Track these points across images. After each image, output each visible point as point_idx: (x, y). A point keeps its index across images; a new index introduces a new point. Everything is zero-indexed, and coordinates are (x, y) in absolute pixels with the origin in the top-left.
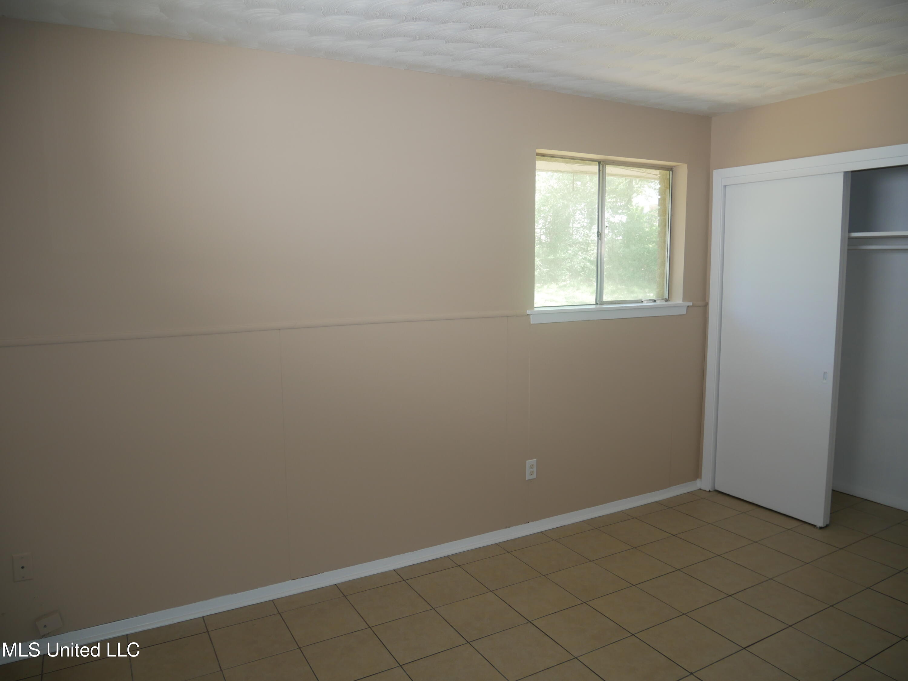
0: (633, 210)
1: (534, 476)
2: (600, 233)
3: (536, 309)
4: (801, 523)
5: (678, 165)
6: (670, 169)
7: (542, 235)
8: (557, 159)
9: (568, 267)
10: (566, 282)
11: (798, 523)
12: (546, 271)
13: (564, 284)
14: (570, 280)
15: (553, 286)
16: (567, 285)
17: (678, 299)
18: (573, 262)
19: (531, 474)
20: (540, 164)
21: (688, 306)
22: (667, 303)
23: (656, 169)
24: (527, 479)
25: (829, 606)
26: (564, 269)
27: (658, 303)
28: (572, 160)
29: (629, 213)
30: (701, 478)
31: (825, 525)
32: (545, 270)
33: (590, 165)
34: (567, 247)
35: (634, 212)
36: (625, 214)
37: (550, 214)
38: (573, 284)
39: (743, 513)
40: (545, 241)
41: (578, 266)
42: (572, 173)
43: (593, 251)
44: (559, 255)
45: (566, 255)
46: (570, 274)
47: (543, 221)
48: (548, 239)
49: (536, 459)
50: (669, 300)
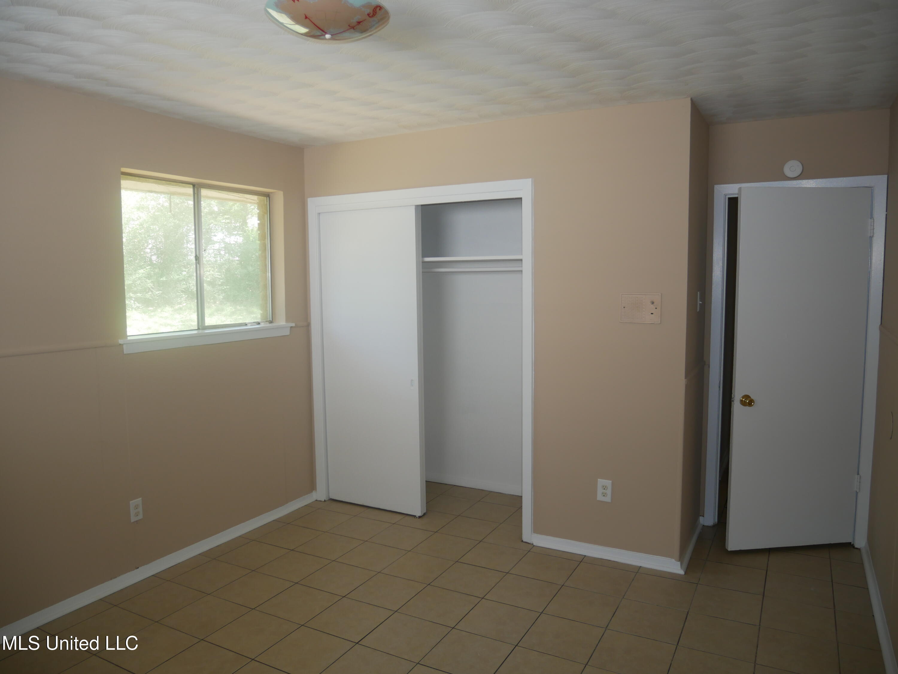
0: (249, 232)
1: (140, 517)
2: (198, 257)
3: (129, 338)
4: (404, 516)
5: (273, 192)
6: (267, 195)
7: (152, 255)
8: (148, 179)
9: (183, 288)
10: (182, 305)
11: (400, 517)
12: (159, 294)
13: (180, 307)
14: (186, 303)
15: (168, 309)
16: (183, 308)
17: (281, 321)
18: (188, 284)
19: (137, 515)
20: (125, 183)
21: (292, 327)
22: (271, 325)
23: (253, 195)
24: (132, 521)
25: (427, 585)
26: (179, 291)
27: (262, 325)
28: (164, 182)
29: (244, 234)
30: (316, 490)
31: (423, 514)
32: (158, 292)
33: (184, 187)
34: (182, 268)
35: (250, 233)
36: (241, 236)
37: (160, 234)
38: (189, 306)
39: (355, 516)
40: (156, 261)
41: (194, 288)
42: (168, 194)
43: (209, 272)
44: (173, 277)
45: (180, 277)
46: (186, 296)
47: (153, 241)
48: (159, 259)
49: (141, 498)
50: (273, 322)
